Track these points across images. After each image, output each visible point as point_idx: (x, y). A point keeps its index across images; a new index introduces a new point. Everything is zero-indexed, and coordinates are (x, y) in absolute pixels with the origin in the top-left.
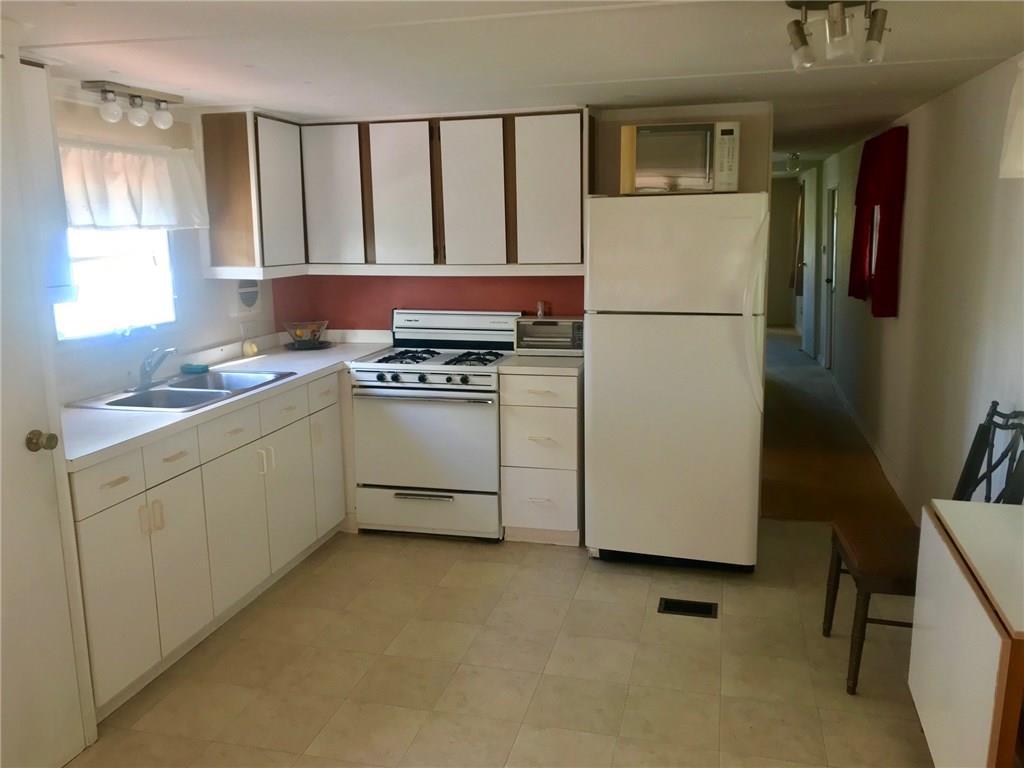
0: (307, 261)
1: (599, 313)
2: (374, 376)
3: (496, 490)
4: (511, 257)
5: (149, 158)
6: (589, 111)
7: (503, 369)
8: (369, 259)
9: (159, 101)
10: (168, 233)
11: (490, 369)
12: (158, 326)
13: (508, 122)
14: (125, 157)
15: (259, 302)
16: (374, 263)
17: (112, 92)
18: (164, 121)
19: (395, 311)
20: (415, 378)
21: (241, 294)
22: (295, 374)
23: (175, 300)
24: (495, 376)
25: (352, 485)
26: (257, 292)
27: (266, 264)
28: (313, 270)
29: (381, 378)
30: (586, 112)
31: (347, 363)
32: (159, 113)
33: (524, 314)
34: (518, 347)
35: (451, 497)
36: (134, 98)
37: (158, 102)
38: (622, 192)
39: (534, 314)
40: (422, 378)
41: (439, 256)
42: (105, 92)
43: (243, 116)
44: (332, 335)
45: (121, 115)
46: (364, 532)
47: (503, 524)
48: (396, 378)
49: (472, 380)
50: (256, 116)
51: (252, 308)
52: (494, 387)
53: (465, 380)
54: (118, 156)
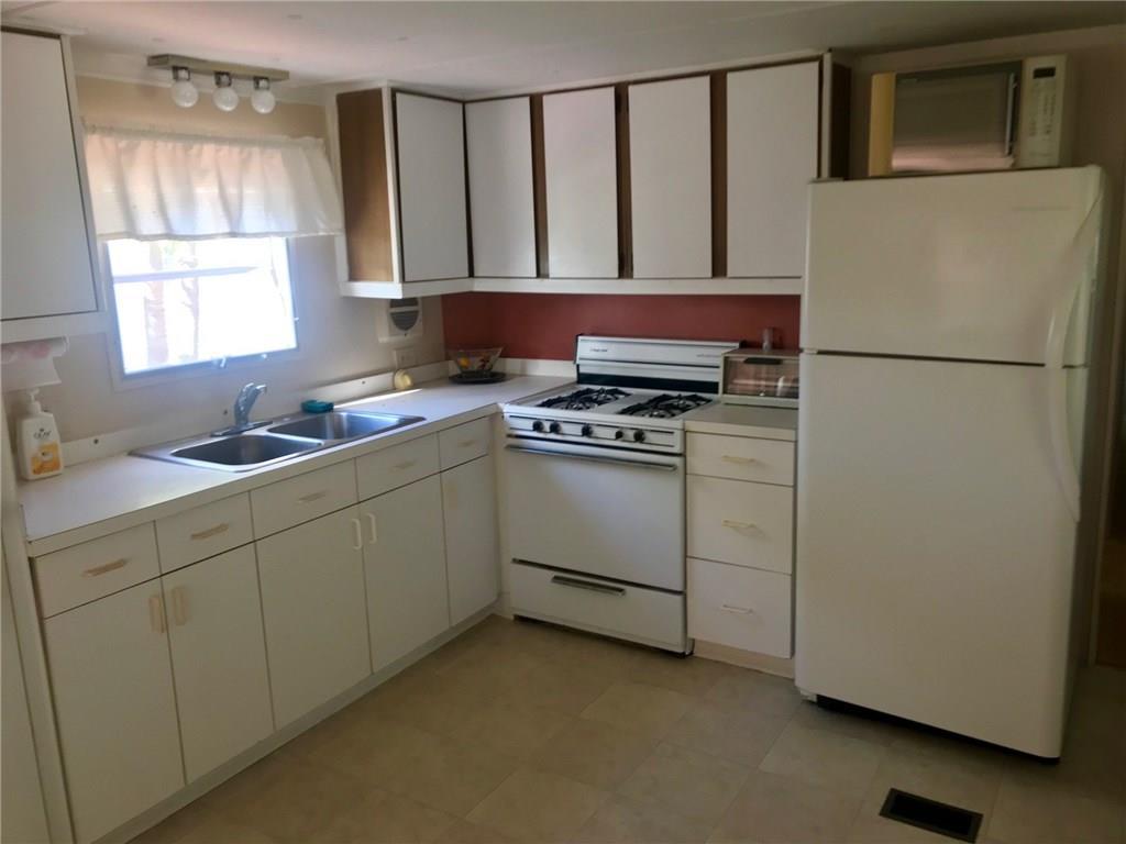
0: (471, 274)
1: (821, 353)
2: (529, 424)
3: (679, 589)
4: (719, 268)
5: (256, 150)
6: (833, 57)
7: (692, 425)
8: (542, 272)
9: (259, 78)
10: (287, 241)
11: (674, 423)
12: (269, 354)
13: (718, 81)
14: (217, 151)
15: (419, 324)
16: (547, 276)
17: (186, 68)
18: (264, 103)
19: (580, 338)
20: (578, 430)
21: (392, 314)
22: (423, 419)
23: (296, 323)
24: (678, 434)
25: (507, 560)
26: (417, 312)
27: (407, 279)
28: (480, 286)
29: (538, 426)
30: (827, 58)
31: (501, 405)
32: (258, 92)
33: (744, 345)
34: (725, 392)
35: (621, 590)
36: (222, 75)
37: (257, 79)
38: (871, 174)
39: (757, 346)
40: (587, 431)
41: (625, 267)
42: (176, 69)
43: (377, 93)
44: (512, 365)
45: (196, 96)
46: (522, 620)
47: (690, 635)
48: (555, 428)
49: (650, 437)
50: (394, 92)
51: (409, 331)
52: (676, 450)
53: (639, 436)
54: (209, 150)
